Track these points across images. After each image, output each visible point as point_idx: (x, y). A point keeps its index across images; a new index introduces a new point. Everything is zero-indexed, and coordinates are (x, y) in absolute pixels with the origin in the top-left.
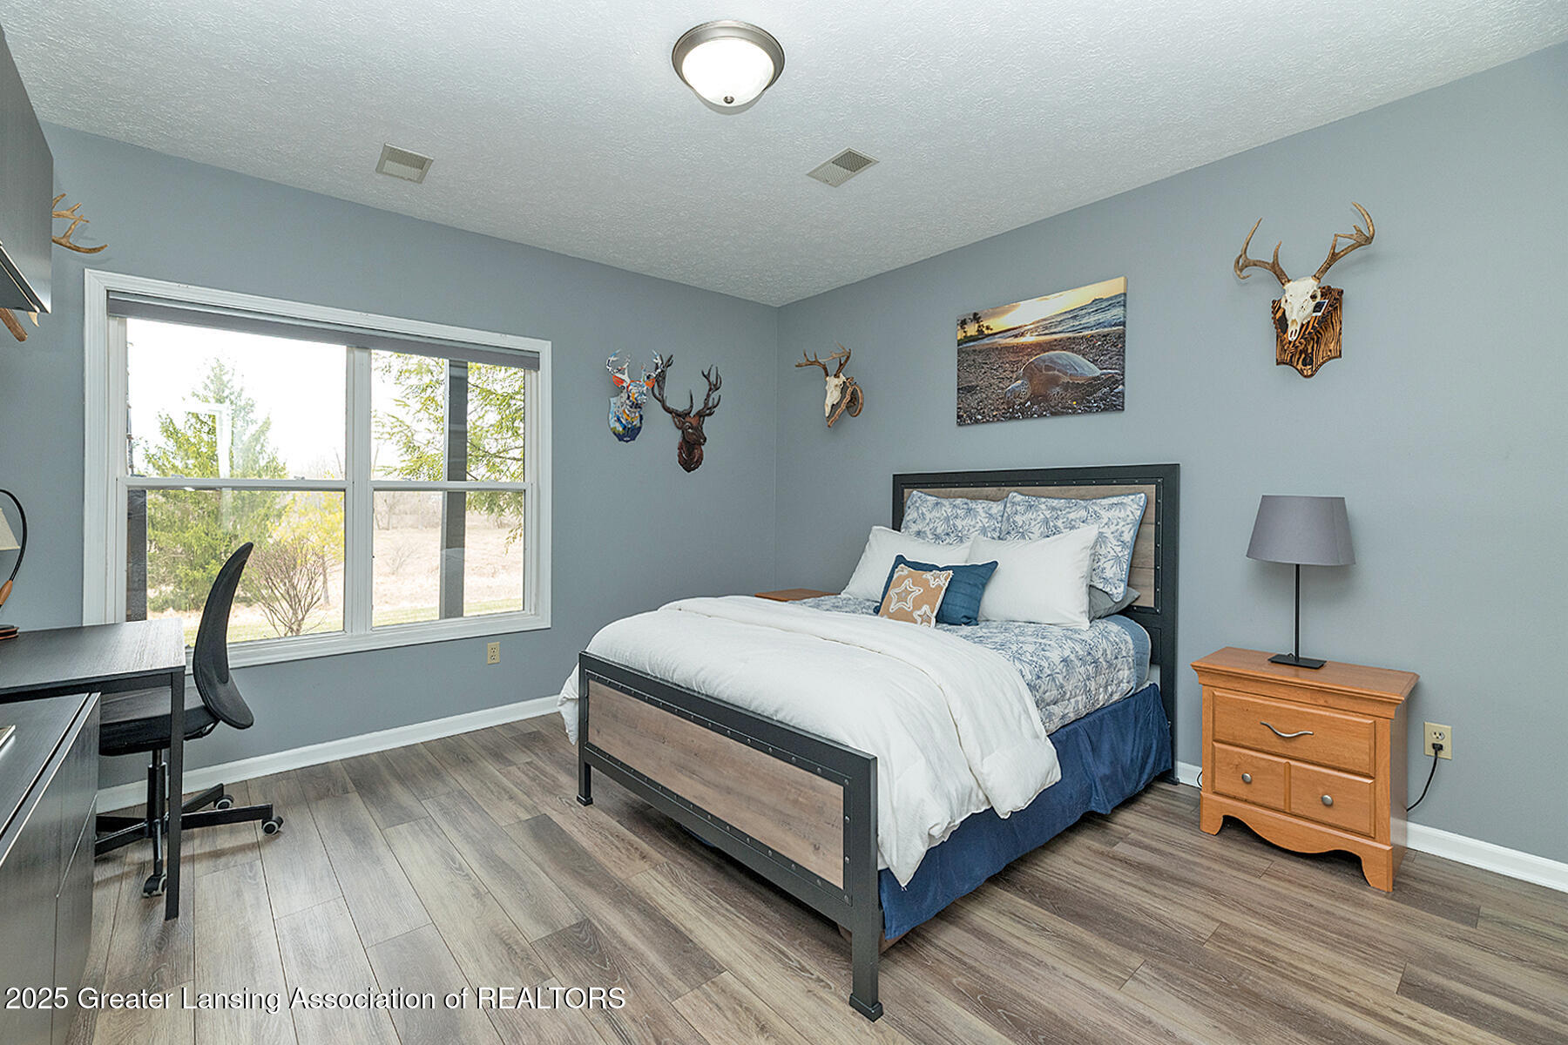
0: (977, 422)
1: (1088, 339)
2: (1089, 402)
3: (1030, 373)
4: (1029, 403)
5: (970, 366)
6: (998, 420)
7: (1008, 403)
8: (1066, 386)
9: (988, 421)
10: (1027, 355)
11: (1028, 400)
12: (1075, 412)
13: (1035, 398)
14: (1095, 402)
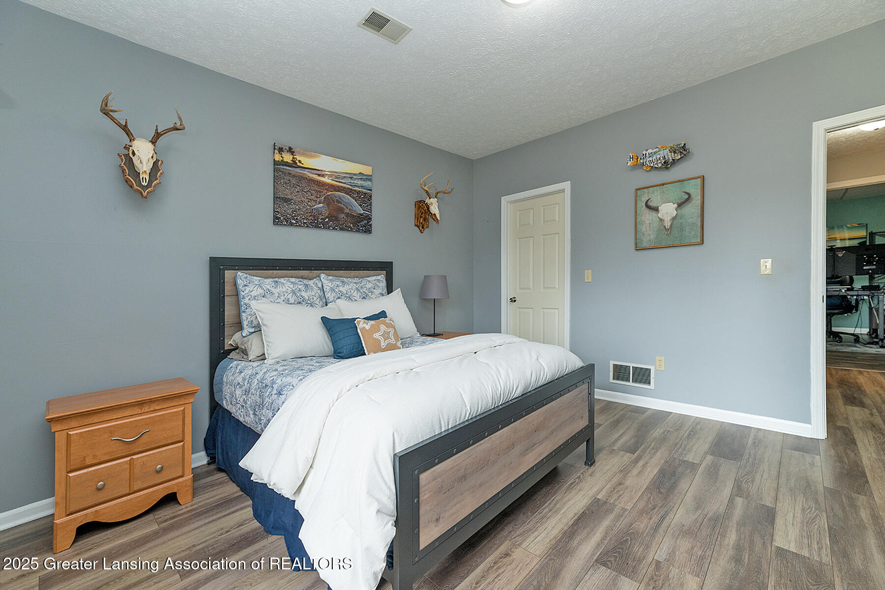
0: (291, 225)
1: (359, 192)
2: (358, 226)
3: (328, 201)
4: (327, 220)
5: (286, 183)
6: (307, 226)
7: (314, 216)
8: (348, 215)
9: (300, 226)
10: (326, 189)
11: (327, 217)
12: (352, 230)
13: (330, 217)
14: (361, 227)
